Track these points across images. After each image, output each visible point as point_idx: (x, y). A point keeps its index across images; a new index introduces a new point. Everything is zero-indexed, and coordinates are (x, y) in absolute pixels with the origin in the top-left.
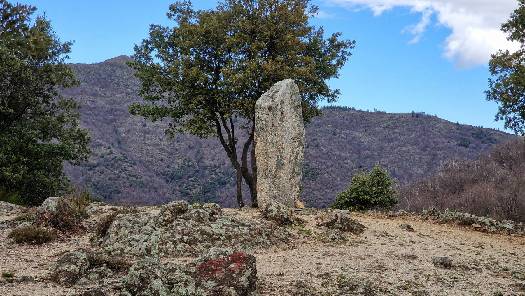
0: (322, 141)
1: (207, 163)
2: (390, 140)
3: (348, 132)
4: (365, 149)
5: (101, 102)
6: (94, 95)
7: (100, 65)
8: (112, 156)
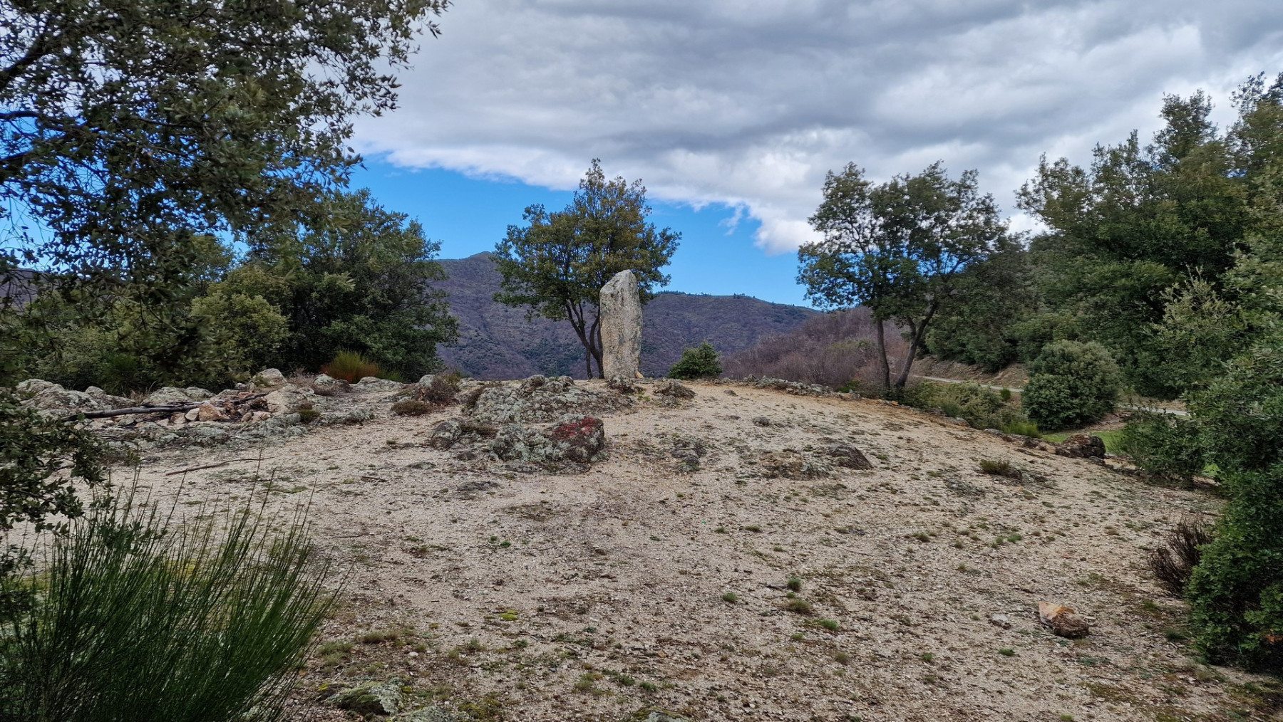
0: (657, 321)
1: (561, 341)
2: (715, 319)
3: (679, 312)
4: (694, 327)
5: (468, 292)
6: (462, 286)
7: (466, 260)
8: (479, 338)
